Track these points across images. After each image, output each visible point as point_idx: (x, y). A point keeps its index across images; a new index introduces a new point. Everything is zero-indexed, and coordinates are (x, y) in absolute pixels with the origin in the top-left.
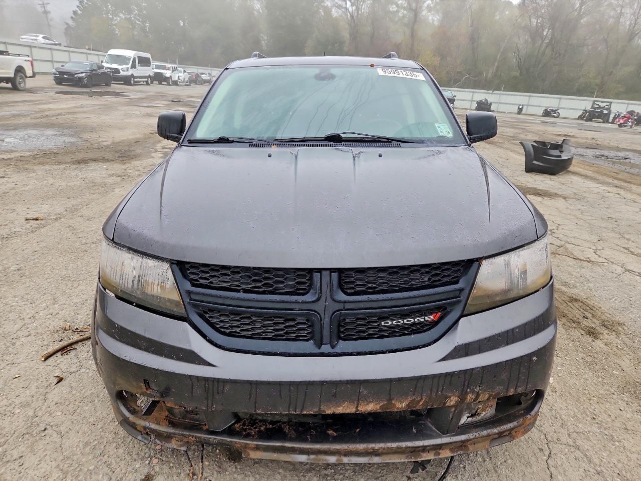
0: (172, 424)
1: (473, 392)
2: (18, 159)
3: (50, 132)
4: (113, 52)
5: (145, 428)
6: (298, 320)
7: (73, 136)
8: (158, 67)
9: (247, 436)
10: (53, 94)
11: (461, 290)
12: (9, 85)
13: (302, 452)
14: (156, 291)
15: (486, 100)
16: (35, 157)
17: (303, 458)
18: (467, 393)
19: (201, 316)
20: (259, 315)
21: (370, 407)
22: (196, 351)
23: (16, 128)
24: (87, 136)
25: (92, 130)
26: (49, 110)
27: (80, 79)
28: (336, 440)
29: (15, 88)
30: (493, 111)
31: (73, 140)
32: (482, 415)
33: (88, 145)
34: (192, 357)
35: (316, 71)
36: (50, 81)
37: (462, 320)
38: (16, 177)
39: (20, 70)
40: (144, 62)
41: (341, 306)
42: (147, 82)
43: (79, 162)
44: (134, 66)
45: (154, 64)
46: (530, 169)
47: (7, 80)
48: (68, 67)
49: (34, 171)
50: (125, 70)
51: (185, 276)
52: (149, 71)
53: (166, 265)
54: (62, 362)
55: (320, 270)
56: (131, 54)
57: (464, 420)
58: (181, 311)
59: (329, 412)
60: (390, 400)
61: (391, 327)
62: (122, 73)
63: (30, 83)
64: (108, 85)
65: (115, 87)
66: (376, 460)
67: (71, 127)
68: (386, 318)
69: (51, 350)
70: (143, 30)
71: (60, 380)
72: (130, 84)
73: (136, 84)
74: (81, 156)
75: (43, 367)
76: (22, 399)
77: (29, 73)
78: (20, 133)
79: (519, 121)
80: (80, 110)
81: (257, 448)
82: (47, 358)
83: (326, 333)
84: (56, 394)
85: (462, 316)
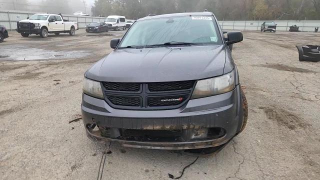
0: (102, 136)
1: (193, 125)
2: (69, 62)
3: (82, 51)
4: (110, 17)
5: (94, 136)
6: (136, 99)
7: (90, 53)
8: (128, 22)
9: (123, 139)
10: (85, 37)
11: (190, 91)
12: (69, 34)
13: (139, 144)
14: (96, 91)
15: (295, 25)
16: (75, 61)
17: (139, 147)
18: (190, 125)
19: (108, 98)
20: (124, 97)
21: (158, 128)
22: (106, 108)
23: (69, 50)
24: (95, 52)
25: (97, 50)
26: (83, 43)
27: (96, 29)
28: (150, 141)
29: (71, 35)
30: (300, 31)
31: (90, 54)
32: (200, 135)
33: (95, 56)
34: (105, 110)
35: (167, 20)
36: (84, 31)
37: (190, 101)
38: (67, 68)
39: (73, 27)
40: (122, 20)
41: (148, 95)
42: (123, 29)
43: (91, 62)
44: (118, 22)
45: (126, 20)
46: (302, 59)
47: (68, 31)
48: (92, 25)
49: (74, 66)
50: (114, 24)
51: (104, 86)
52: (124, 24)
53: (99, 83)
54: (74, 124)
55: (142, 83)
56: (117, 17)
57: (193, 137)
58: (102, 97)
59: (145, 129)
60: (164, 125)
61: (165, 102)
62: (113, 26)
63: (76, 32)
64: (107, 31)
65: (110, 32)
66: (163, 148)
67: (89, 49)
68: (163, 99)
69: (72, 120)
70: (123, 6)
71: (73, 128)
72: (116, 31)
73: (119, 30)
74: (92, 60)
75: (68, 125)
76: (61, 132)
77: (76, 28)
78: (71, 52)
79: (316, 36)
80: (94, 42)
81: (126, 143)
82: (70, 122)
83: (144, 103)
84: (72, 132)
85: (190, 99)
